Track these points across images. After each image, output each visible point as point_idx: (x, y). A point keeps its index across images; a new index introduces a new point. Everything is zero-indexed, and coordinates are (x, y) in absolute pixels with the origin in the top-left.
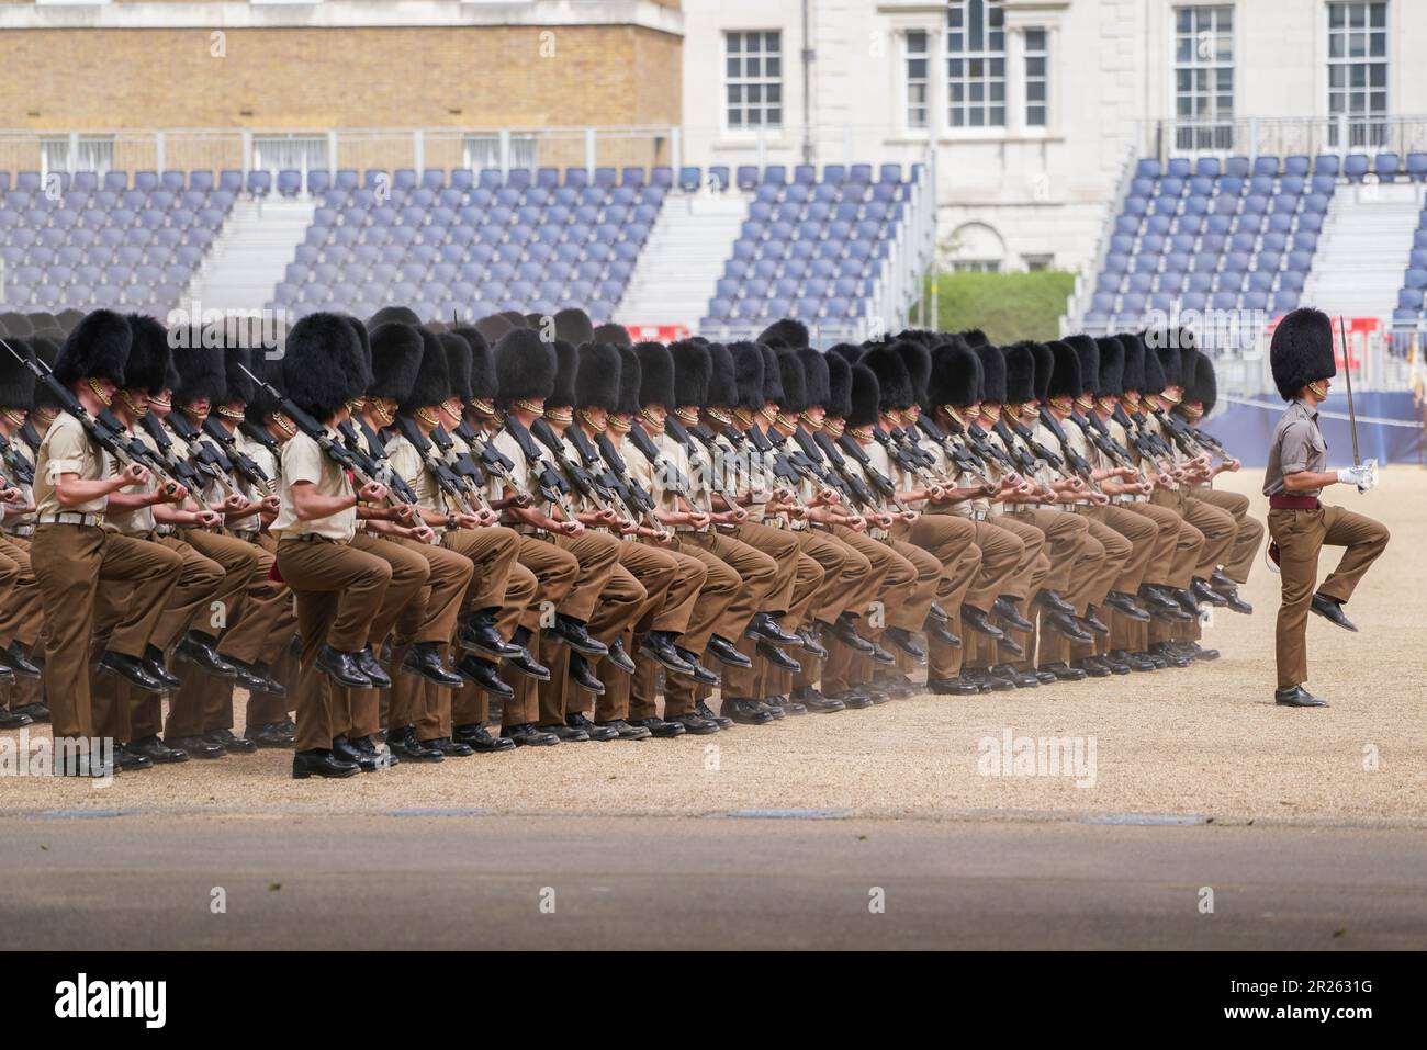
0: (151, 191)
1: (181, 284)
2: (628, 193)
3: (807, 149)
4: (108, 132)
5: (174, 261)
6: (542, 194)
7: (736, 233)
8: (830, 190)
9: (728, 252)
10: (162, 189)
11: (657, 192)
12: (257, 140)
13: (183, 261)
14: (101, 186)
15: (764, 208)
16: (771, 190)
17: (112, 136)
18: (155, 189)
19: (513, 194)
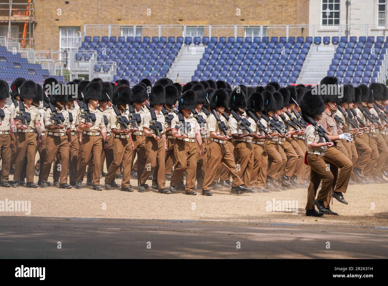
0: (157, 43)
1: (167, 70)
2: (299, 44)
3: (347, 32)
4: (140, 25)
5: (164, 63)
6: (273, 45)
7: (333, 57)
8: (361, 44)
9: (330, 63)
10: (160, 42)
11: (308, 44)
12: (188, 28)
13: (167, 63)
14: (126, 41)
15: (341, 50)
16: (343, 44)
17: (142, 26)
18: (158, 42)
19: (264, 45)
